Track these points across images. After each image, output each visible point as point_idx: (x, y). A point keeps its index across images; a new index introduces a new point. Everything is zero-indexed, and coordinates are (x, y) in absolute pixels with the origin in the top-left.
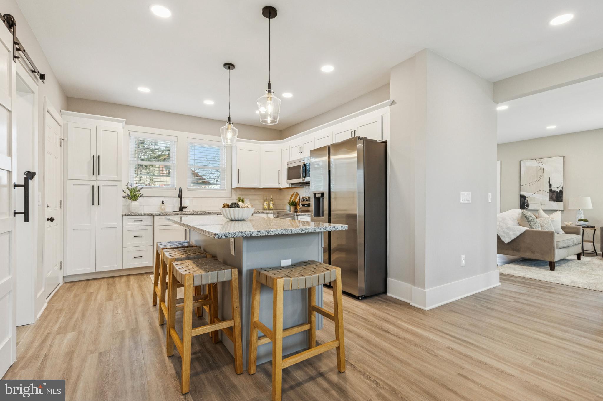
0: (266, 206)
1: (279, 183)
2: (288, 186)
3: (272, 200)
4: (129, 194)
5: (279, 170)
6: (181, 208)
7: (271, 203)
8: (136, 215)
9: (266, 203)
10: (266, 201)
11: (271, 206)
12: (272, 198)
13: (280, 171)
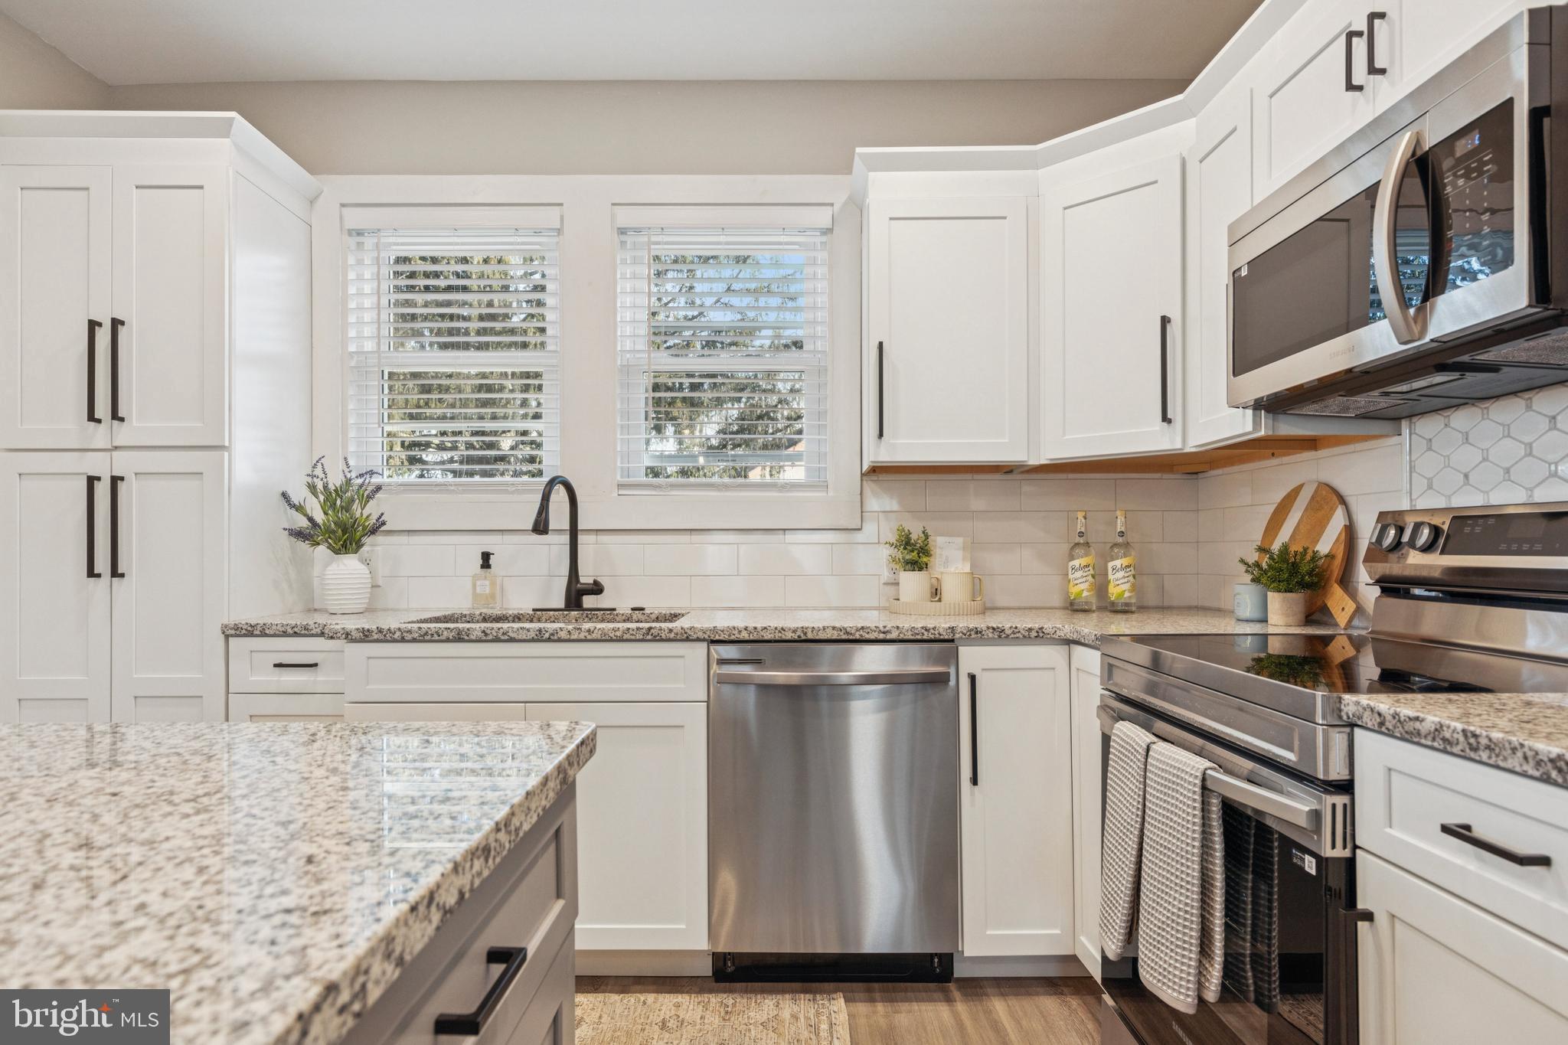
0: (1081, 587)
1: (1165, 418)
2: (1241, 425)
3: (1124, 545)
4: (319, 517)
5: (1165, 321)
6: (577, 594)
7: (1118, 563)
8: (285, 634)
9: (1083, 561)
10: (1078, 551)
11: (1120, 586)
12: (1122, 534)
13: (1174, 330)
